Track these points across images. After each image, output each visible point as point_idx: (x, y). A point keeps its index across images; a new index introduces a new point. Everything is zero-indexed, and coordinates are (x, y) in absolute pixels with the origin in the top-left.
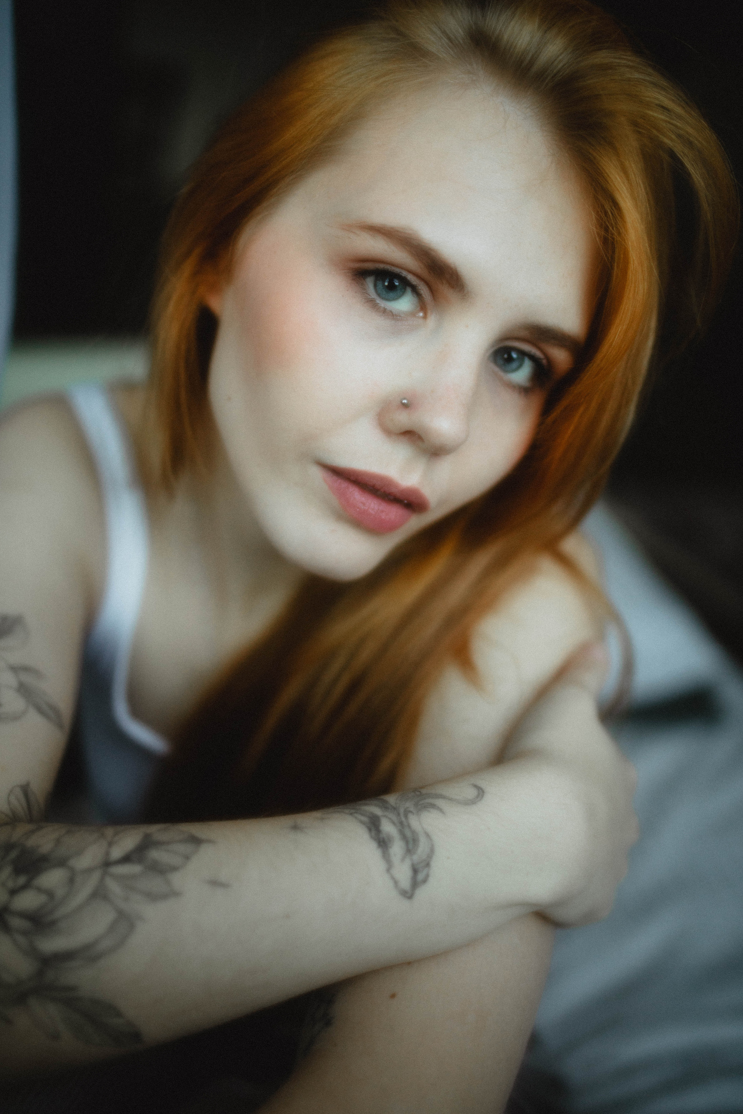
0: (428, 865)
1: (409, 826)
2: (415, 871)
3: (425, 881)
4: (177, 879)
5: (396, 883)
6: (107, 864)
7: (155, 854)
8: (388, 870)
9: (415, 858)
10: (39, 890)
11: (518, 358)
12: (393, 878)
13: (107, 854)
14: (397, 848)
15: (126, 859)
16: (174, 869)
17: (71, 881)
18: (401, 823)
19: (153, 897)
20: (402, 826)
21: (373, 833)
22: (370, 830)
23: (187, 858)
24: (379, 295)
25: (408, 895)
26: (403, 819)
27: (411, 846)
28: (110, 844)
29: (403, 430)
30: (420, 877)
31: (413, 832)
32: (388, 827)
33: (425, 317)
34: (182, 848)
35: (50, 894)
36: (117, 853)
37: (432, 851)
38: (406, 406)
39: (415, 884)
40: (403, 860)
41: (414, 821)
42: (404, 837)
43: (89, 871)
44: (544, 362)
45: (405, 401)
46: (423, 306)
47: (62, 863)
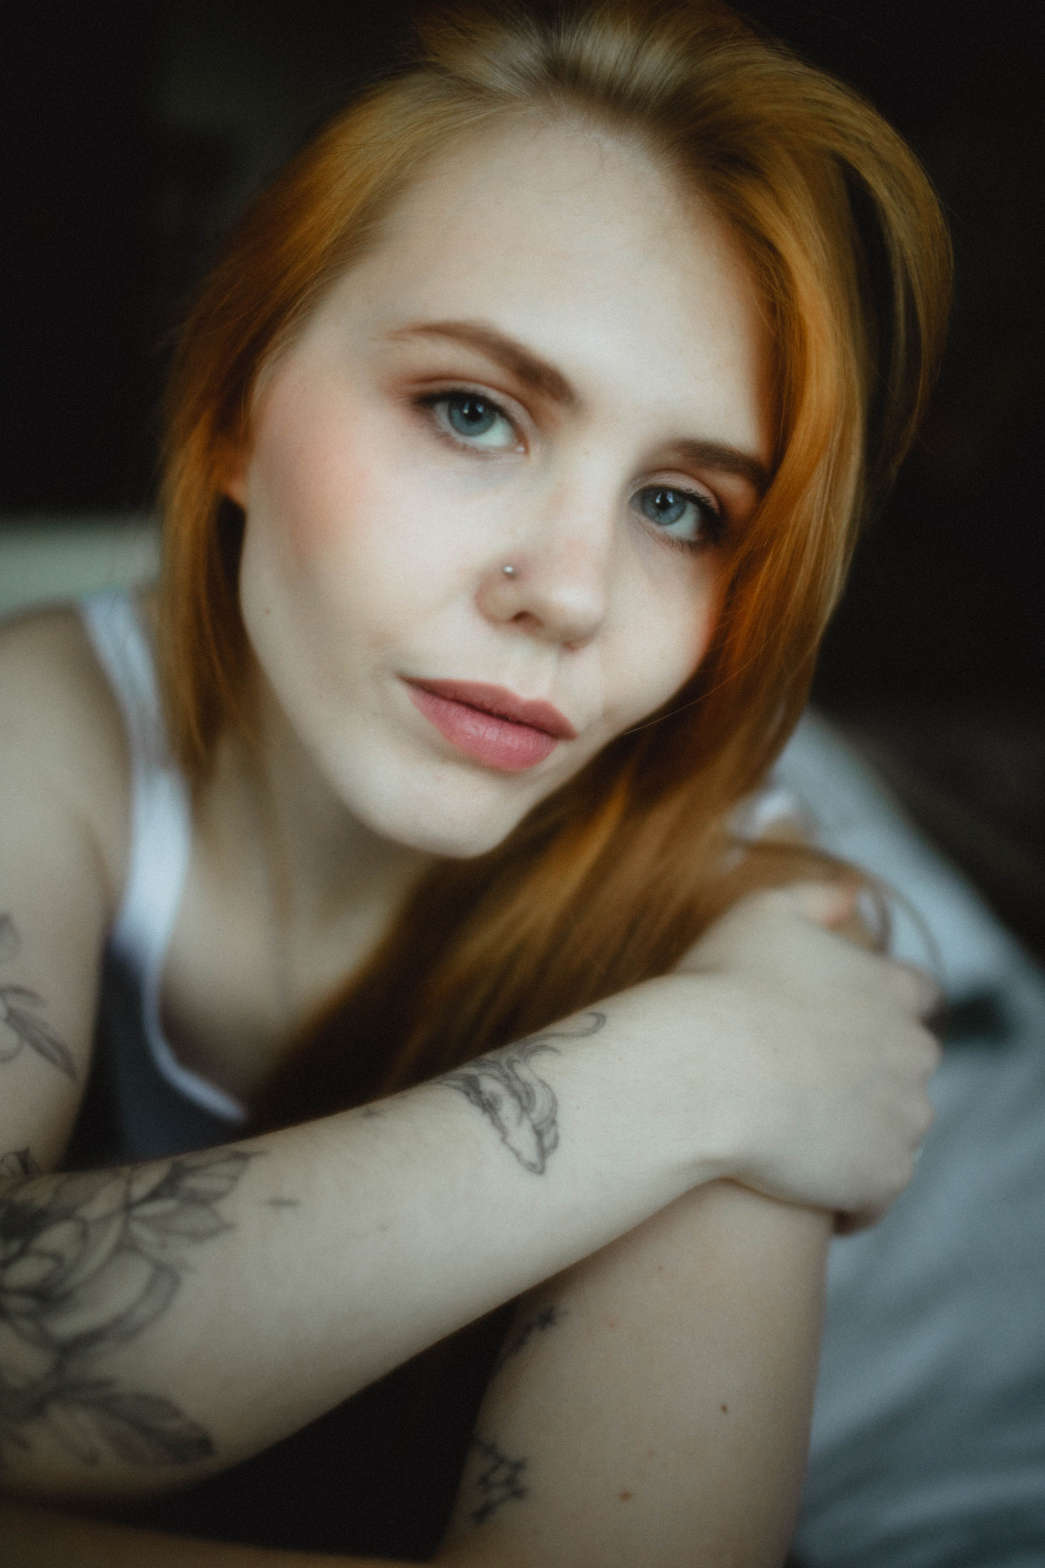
0: (554, 1122)
1: (517, 1078)
2: (539, 1134)
3: (555, 1145)
4: (226, 1208)
5: (518, 1154)
6: (129, 1206)
7: (192, 1183)
8: (504, 1140)
9: (534, 1116)
10: (42, 1254)
11: (676, 502)
12: (512, 1149)
13: (127, 1194)
14: (508, 1109)
15: (154, 1195)
16: (220, 1195)
17: (84, 1235)
18: (507, 1076)
19: (198, 1237)
20: (508, 1080)
21: (473, 1097)
22: (467, 1094)
23: (235, 1179)
24: (458, 429)
25: (538, 1168)
26: (507, 1071)
27: (525, 1102)
28: (129, 1182)
29: (513, 613)
30: (548, 1141)
31: (525, 1084)
32: (490, 1085)
33: (527, 452)
34: (225, 1169)
35: (57, 1257)
36: (140, 1190)
37: (554, 1102)
38: (511, 577)
39: (544, 1152)
40: (519, 1123)
41: (523, 1071)
42: (515, 1093)
43: (106, 1219)
44: (713, 503)
45: (509, 569)
46: (520, 436)
47: (68, 1215)
